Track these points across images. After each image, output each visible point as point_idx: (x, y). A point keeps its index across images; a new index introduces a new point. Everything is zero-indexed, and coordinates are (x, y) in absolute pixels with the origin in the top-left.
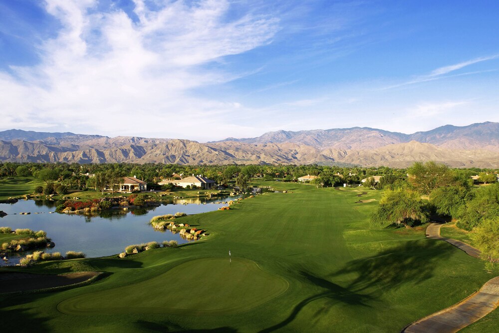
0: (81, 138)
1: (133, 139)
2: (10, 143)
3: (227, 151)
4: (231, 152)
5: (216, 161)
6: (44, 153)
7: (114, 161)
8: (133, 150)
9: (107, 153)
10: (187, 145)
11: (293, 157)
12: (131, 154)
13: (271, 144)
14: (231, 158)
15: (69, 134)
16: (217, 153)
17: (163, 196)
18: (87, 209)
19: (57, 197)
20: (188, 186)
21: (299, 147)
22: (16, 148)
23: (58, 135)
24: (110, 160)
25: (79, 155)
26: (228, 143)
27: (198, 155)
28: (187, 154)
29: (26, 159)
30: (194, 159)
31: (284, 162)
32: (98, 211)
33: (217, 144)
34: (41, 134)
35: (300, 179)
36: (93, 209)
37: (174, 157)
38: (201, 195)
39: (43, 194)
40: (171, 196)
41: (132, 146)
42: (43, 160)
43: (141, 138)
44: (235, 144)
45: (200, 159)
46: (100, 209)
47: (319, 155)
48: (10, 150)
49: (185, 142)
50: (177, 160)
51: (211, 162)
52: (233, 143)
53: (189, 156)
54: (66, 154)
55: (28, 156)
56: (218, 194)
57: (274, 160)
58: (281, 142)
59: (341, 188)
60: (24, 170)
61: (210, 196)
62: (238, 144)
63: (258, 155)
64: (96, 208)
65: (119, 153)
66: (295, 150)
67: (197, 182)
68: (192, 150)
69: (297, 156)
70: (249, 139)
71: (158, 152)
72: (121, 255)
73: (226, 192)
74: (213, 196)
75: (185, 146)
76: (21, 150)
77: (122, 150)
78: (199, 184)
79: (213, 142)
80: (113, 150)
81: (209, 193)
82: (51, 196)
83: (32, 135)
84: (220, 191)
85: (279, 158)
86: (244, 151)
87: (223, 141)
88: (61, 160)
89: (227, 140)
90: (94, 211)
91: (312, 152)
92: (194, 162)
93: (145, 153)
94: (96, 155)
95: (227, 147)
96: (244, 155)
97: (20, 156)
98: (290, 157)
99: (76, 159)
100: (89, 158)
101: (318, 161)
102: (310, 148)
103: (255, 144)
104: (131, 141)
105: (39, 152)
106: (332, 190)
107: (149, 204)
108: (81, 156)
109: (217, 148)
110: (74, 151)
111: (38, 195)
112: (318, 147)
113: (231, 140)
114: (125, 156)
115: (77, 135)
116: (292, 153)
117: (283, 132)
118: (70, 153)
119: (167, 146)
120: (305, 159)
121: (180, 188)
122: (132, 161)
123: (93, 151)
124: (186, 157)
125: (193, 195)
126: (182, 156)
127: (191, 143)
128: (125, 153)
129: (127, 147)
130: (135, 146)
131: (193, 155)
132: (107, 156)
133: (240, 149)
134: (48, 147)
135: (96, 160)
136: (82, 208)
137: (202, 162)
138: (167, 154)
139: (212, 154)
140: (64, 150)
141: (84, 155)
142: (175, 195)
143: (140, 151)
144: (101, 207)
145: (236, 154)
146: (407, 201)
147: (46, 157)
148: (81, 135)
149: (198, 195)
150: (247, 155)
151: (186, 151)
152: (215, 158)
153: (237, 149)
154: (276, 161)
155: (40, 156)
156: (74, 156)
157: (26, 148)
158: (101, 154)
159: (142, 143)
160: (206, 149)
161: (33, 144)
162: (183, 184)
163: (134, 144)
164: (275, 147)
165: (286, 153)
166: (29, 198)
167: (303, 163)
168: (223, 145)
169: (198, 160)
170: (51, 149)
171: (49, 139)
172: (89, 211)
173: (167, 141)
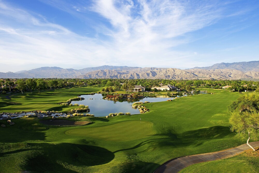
0: (130, 68)
1: (151, 68)
2: (103, 71)
3: (194, 73)
4: (196, 74)
5: (189, 78)
6: (116, 75)
7: (143, 78)
8: (151, 73)
9: (140, 75)
10: (175, 71)
11: (229, 76)
12: (151, 75)
13: (217, 70)
14: (196, 76)
15: (126, 67)
16: (189, 74)
17: (151, 94)
18: (113, 98)
19: (109, 93)
20: (164, 90)
21: (233, 71)
22: (106, 73)
23: (121, 68)
24: (142, 78)
25: (129, 76)
26: (195, 69)
27: (180, 75)
28: (175, 75)
29: (109, 77)
30: (178, 77)
31: (224, 79)
32: (118, 99)
33: (190, 70)
34: (115, 67)
35: (223, 87)
36: (116, 98)
37: (169, 76)
38: (168, 94)
39: (105, 92)
40: (155, 94)
41: (151, 72)
42: (115, 78)
43: (155, 68)
44: (198, 70)
45: (181, 77)
46: (118, 98)
47: (243, 75)
48: (103, 74)
49: (174, 69)
50: (171, 78)
51: (186, 78)
52: (198, 69)
53: (176, 76)
54: (124, 75)
55: (110, 76)
56: (176, 94)
57: (219, 78)
58: (223, 68)
59: (243, 93)
60: (104, 82)
61: (172, 94)
62: (200, 70)
63: (210, 75)
64: (117, 98)
65: (146, 74)
66: (230, 73)
67: (168, 88)
68: (177, 73)
69: (231, 75)
70: (206, 67)
71: (162, 74)
72: (107, 117)
73: (181, 93)
74: (174, 94)
75: (174, 71)
76: (107, 73)
77: (147, 73)
78: (168, 89)
79: (188, 69)
80: (143, 73)
81: (172, 93)
82: (107, 92)
83: (112, 67)
84: (178, 92)
85: (221, 77)
86: (203, 73)
87: (193, 68)
88: (122, 78)
89: (195, 68)
90: (116, 99)
91: (239, 73)
92: (178, 78)
93: (156, 74)
94: (136, 75)
95: (195, 71)
96: (203, 75)
97: (107, 76)
98: (227, 76)
99: (128, 77)
100: (133, 77)
101: (243, 78)
102: (239, 71)
103: (209, 69)
104: (151, 69)
105: (114, 74)
106: (237, 94)
107: (139, 97)
108: (130, 76)
109: (190, 72)
110: (127, 74)
111: (103, 92)
112: (244, 71)
113: (197, 68)
114: (148, 76)
115: (129, 67)
116: (229, 74)
117: (224, 63)
118: (126, 75)
119: (166, 71)
120: (236, 77)
121: (160, 91)
122: (151, 78)
123: (135, 74)
124: (175, 76)
125: (164, 94)
126: (173, 76)
127: (177, 70)
128: (148, 74)
129: (149, 72)
130: (152, 71)
131: (178, 75)
132: (140, 76)
133: (201, 72)
134: (118, 72)
135: (136, 78)
136: (112, 98)
137: (182, 78)
138: (166, 75)
139: (187, 75)
140: (124, 73)
141: (131, 75)
142: (156, 93)
143: (154, 74)
144: (119, 98)
145: (199, 75)
146: (245, 101)
147: (117, 76)
148: (130, 67)
149: (166, 94)
150: (205, 75)
151: (175, 74)
152: (188, 77)
153: (199, 72)
154: (220, 78)
155: (114, 76)
156: (127, 76)
157: (109, 73)
158: (138, 75)
159: (155, 70)
160: (184, 72)
161: (112, 71)
162: (162, 89)
163: (151, 71)
164: (219, 71)
165: (225, 74)
166: (99, 93)
167: (234, 79)
168: (193, 70)
169: (180, 77)
170: (119, 73)
171: (118, 69)
172: (114, 99)
173: (166, 69)
